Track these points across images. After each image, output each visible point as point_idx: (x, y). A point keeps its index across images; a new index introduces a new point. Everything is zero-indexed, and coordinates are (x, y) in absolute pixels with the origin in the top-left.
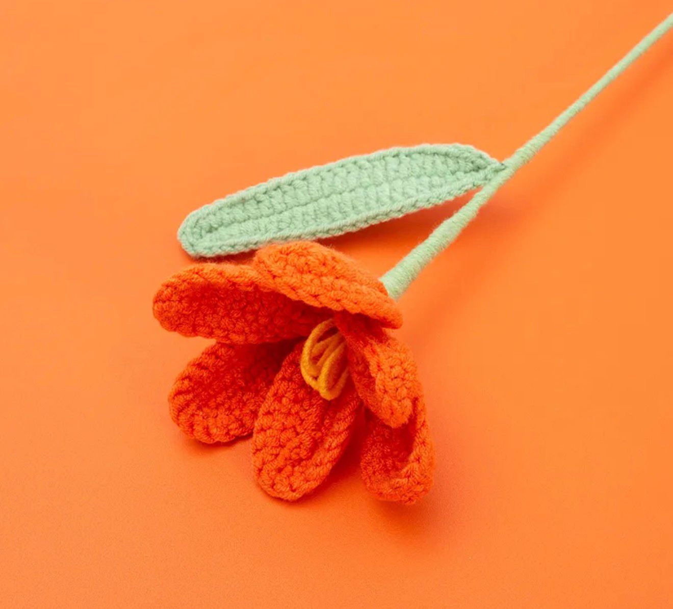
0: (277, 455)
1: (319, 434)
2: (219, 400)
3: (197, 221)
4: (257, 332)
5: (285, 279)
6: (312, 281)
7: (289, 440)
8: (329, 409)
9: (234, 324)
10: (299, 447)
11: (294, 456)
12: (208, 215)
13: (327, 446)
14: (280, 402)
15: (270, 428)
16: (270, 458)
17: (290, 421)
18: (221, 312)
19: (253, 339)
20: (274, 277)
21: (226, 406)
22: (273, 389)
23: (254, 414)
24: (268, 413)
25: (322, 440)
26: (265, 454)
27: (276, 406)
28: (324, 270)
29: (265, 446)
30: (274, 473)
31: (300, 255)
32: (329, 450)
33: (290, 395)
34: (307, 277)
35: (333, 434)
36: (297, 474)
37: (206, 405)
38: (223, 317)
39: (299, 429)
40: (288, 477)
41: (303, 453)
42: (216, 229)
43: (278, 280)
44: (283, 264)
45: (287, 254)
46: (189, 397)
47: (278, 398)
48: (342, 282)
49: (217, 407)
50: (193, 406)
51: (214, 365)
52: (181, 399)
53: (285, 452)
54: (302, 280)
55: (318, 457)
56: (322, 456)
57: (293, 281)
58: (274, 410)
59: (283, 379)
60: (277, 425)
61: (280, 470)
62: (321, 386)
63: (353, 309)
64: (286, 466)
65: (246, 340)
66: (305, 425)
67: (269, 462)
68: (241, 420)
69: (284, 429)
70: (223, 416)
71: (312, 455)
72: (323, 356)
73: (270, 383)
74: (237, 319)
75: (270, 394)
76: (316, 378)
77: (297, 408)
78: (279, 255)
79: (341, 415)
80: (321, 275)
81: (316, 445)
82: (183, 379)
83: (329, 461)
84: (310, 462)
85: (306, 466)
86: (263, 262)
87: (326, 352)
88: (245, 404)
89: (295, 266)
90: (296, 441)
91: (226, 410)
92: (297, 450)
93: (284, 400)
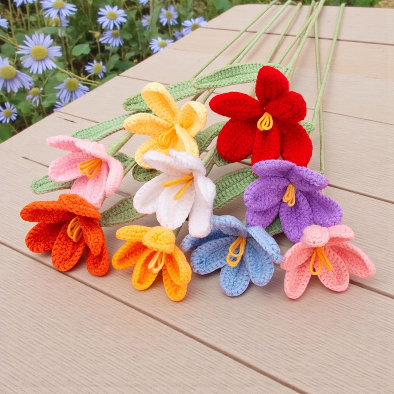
0: (60, 257)
1: (73, 251)
2: (42, 239)
3: (36, 182)
4: (54, 220)
5: (69, 206)
6: (77, 206)
7: (63, 253)
8: (76, 245)
9: (46, 218)
10: (66, 255)
11: (65, 258)
12: (40, 180)
13: (76, 255)
14: (61, 240)
15: (58, 249)
16: (58, 258)
17: (64, 247)
18: (42, 215)
19: (52, 222)
20: (65, 205)
21: (44, 241)
22: (59, 237)
23: (53, 243)
24: (57, 244)
25: (74, 253)
26: (56, 257)
27: (60, 242)
28: (81, 203)
29: (56, 254)
30: (59, 263)
31: (74, 198)
32: (76, 256)
33: (64, 238)
34: (76, 205)
35: (78, 251)
36: (66, 264)
37: (38, 241)
38: (42, 216)
39: (67, 249)
40: (63, 264)
41: (68, 257)
42: (42, 185)
43: (66, 206)
44: (68, 201)
45: (70, 197)
46: (32, 239)
47: (60, 239)
48: (85, 207)
49: (41, 241)
50: (33, 242)
51: (40, 229)
52: (29, 240)
53: (62, 257)
54: (74, 206)
55: (73, 258)
56: (74, 258)
57: (71, 207)
58: (59, 243)
59: (62, 233)
60: (60, 248)
61: (60, 262)
62: (74, 238)
63: (88, 216)
64: (62, 261)
65: (50, 222)
66: (69, 248)
67: (57, 260)
68: (48, 245)
69: (62, 249)
70: (43, 244)
71: (71, 258)
72: (75, 228)
73: (58, 234)
74: (47, 217)
75: (57, 238)
76: (72, 236)
77: (66, 243)
78: (67, 198)
79: (80, 245)
80: (79, 205)
81: (72, 255)
82: (30, 234)
83: (76, 260)
84: (70, 260)
85: (69, 261)
86: (62, 200)
87: (76, 227)
88: (50, 240)
89: (72, 201)
90: (65, 253)
91: (44, 242)
92: (66, 256)
93: (62, 240)
